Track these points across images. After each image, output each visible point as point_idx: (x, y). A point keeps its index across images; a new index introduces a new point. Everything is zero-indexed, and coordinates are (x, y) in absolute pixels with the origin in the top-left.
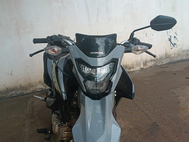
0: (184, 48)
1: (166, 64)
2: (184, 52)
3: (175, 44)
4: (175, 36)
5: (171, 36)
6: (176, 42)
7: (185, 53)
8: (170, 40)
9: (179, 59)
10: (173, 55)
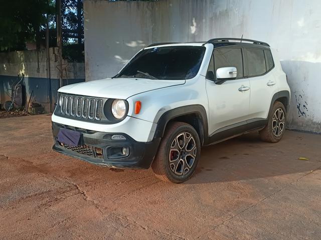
0: (314, 120)
1: (292, 130)
2: (314, 124)
3: (303, 113)
4: (305, 105)
5: (300, 104)
6: (305, 111)
7: (316, 126)
8: (298, 107)
9: (307, 129)
10: (301, 124)
